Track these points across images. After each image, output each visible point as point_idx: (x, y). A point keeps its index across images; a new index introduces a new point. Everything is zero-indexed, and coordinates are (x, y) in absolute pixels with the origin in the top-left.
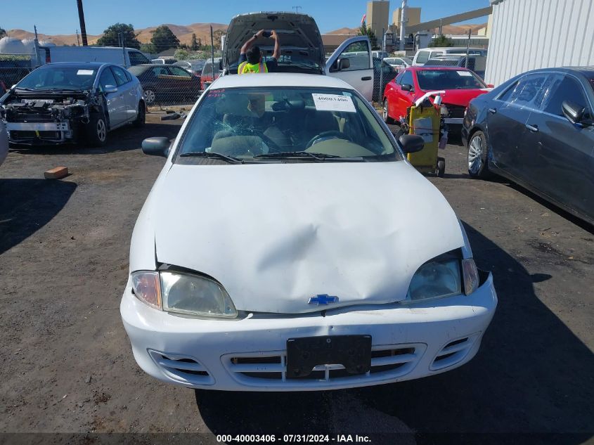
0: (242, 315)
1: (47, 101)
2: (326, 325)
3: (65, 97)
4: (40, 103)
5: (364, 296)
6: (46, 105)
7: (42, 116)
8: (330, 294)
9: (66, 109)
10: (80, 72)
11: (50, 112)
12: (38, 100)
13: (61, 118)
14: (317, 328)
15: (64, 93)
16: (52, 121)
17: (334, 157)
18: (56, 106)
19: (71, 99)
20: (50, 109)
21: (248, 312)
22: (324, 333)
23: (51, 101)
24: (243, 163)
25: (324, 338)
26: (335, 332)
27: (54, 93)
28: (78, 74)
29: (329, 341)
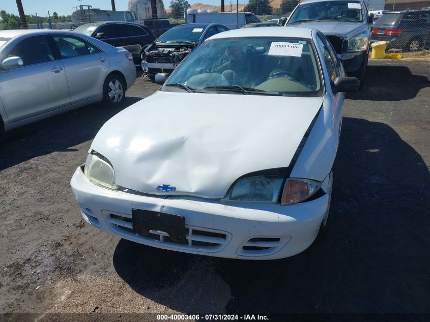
0: (120, 189)
1: (170, 49)
2: (160, 204)
3: (182, 47)
4: (167, 50)
5: (193, 190)
6: (170, 52)
7: (166, 59)
8: (172, 185)
9: (180, 55)
10: (195, 30)
11: (170, 56)
12: (166, 49)
13: (176, 60)
14: (154, 206)
15: (182, 44)
16: (170, 63)
17: (259, 91)
18: (175, 53)
19: (185, 48)
20: (171, 55)
21: (126, 188)
22: (158, 209)
23: (173, 49)
24: (194, 92)
25: (156, 213)
26: (165, 211)
27: (176, 44)
28: (193, 31)
29: (159, 215)
